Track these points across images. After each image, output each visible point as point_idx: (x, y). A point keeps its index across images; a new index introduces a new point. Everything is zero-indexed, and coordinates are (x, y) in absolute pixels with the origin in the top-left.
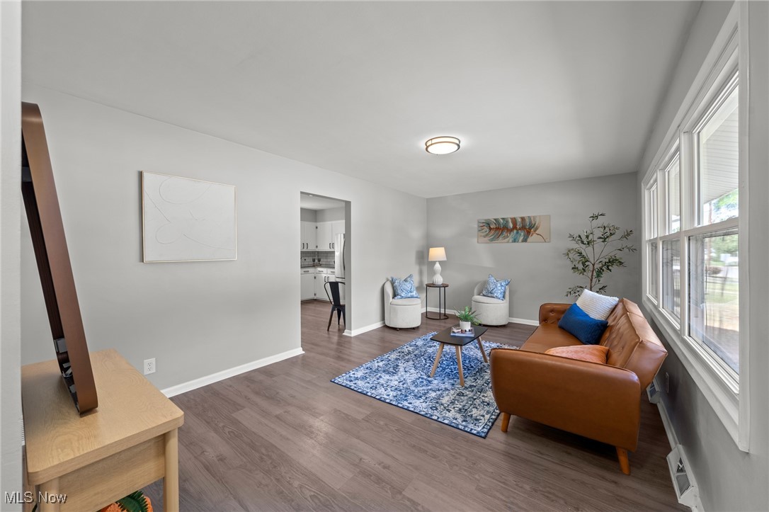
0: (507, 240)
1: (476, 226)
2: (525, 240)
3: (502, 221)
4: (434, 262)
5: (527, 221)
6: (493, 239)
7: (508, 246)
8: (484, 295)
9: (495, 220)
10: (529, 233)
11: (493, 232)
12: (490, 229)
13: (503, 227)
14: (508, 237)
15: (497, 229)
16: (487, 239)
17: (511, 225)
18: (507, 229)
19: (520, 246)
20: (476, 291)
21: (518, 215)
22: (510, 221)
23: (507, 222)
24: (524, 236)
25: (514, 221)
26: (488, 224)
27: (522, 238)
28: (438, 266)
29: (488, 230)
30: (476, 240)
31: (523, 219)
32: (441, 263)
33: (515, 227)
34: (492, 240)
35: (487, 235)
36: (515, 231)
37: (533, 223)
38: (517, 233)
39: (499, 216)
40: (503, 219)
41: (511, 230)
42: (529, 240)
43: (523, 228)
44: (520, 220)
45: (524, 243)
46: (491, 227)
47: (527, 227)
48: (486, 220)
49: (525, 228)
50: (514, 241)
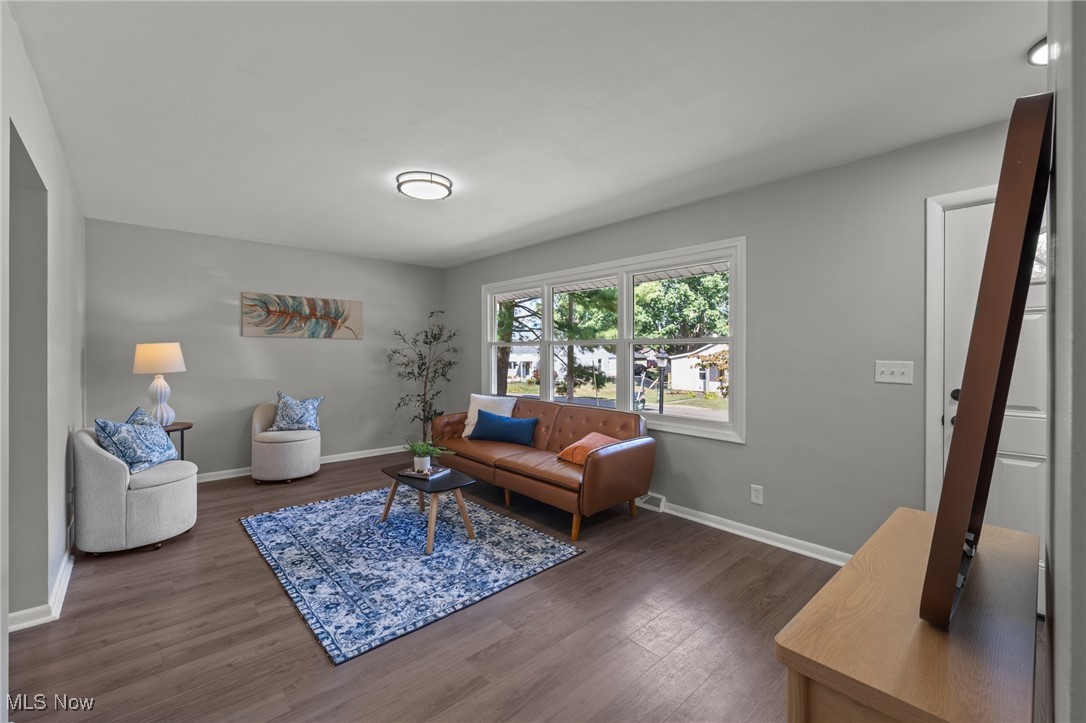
0: (300, 333)
1: (237, 303)
2: (329, 335)
3: (291, 301)
4: (151, 377)
5: (332, 306)
6: (274, 329)
7: (299, 344)
8: (281, 429)
9: (278, 297)
10: (334, 324)
11: (273, 318)
12: (269, 312)
13: (294, 312)
14: (301, 328)
15: (283, 313)
16: (261, 329)
17: (307, 310)
18: (301, 314)
19: (321, 343)
20: (257, 425)
21: (319, 295)
22: (305, 302)
23: (301, 303)
24: (328, 329)
25: (312, 303)
26: (264, 303)
27: (324, 332)
28: (160, 383)
29: (263, 313)
30: (237, 329)
31: (326, 302)
32: (168, 377)
33: (313, 313)
34: (271, 332)
35: (261, 323)
36: (313, 320)
37: (341, 310)
38: (317, 323)
39: (286, 292)
40: (293, 298)
41: (307, 318)
42: (334, 335)
43: (326, 316)
44: (321, 303)
45: (328, 340)
46: (271, 309)
47: (332, 316)
48: (259, 295)
49: (328, 317)
50: (313, 335)
